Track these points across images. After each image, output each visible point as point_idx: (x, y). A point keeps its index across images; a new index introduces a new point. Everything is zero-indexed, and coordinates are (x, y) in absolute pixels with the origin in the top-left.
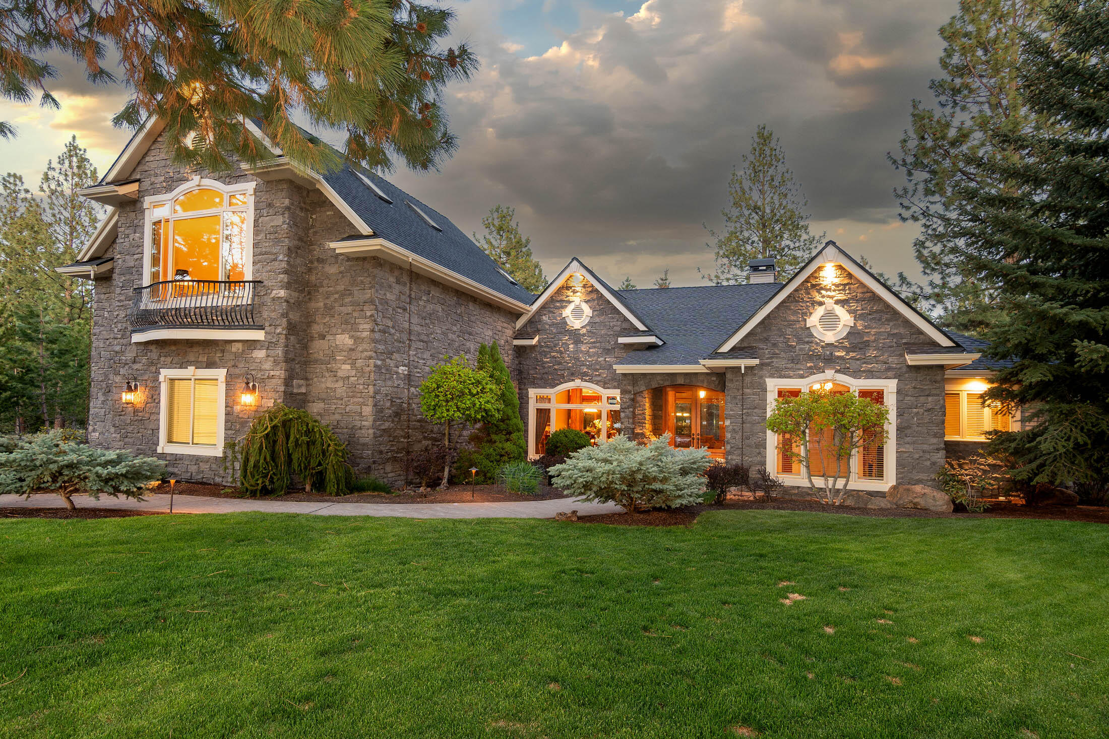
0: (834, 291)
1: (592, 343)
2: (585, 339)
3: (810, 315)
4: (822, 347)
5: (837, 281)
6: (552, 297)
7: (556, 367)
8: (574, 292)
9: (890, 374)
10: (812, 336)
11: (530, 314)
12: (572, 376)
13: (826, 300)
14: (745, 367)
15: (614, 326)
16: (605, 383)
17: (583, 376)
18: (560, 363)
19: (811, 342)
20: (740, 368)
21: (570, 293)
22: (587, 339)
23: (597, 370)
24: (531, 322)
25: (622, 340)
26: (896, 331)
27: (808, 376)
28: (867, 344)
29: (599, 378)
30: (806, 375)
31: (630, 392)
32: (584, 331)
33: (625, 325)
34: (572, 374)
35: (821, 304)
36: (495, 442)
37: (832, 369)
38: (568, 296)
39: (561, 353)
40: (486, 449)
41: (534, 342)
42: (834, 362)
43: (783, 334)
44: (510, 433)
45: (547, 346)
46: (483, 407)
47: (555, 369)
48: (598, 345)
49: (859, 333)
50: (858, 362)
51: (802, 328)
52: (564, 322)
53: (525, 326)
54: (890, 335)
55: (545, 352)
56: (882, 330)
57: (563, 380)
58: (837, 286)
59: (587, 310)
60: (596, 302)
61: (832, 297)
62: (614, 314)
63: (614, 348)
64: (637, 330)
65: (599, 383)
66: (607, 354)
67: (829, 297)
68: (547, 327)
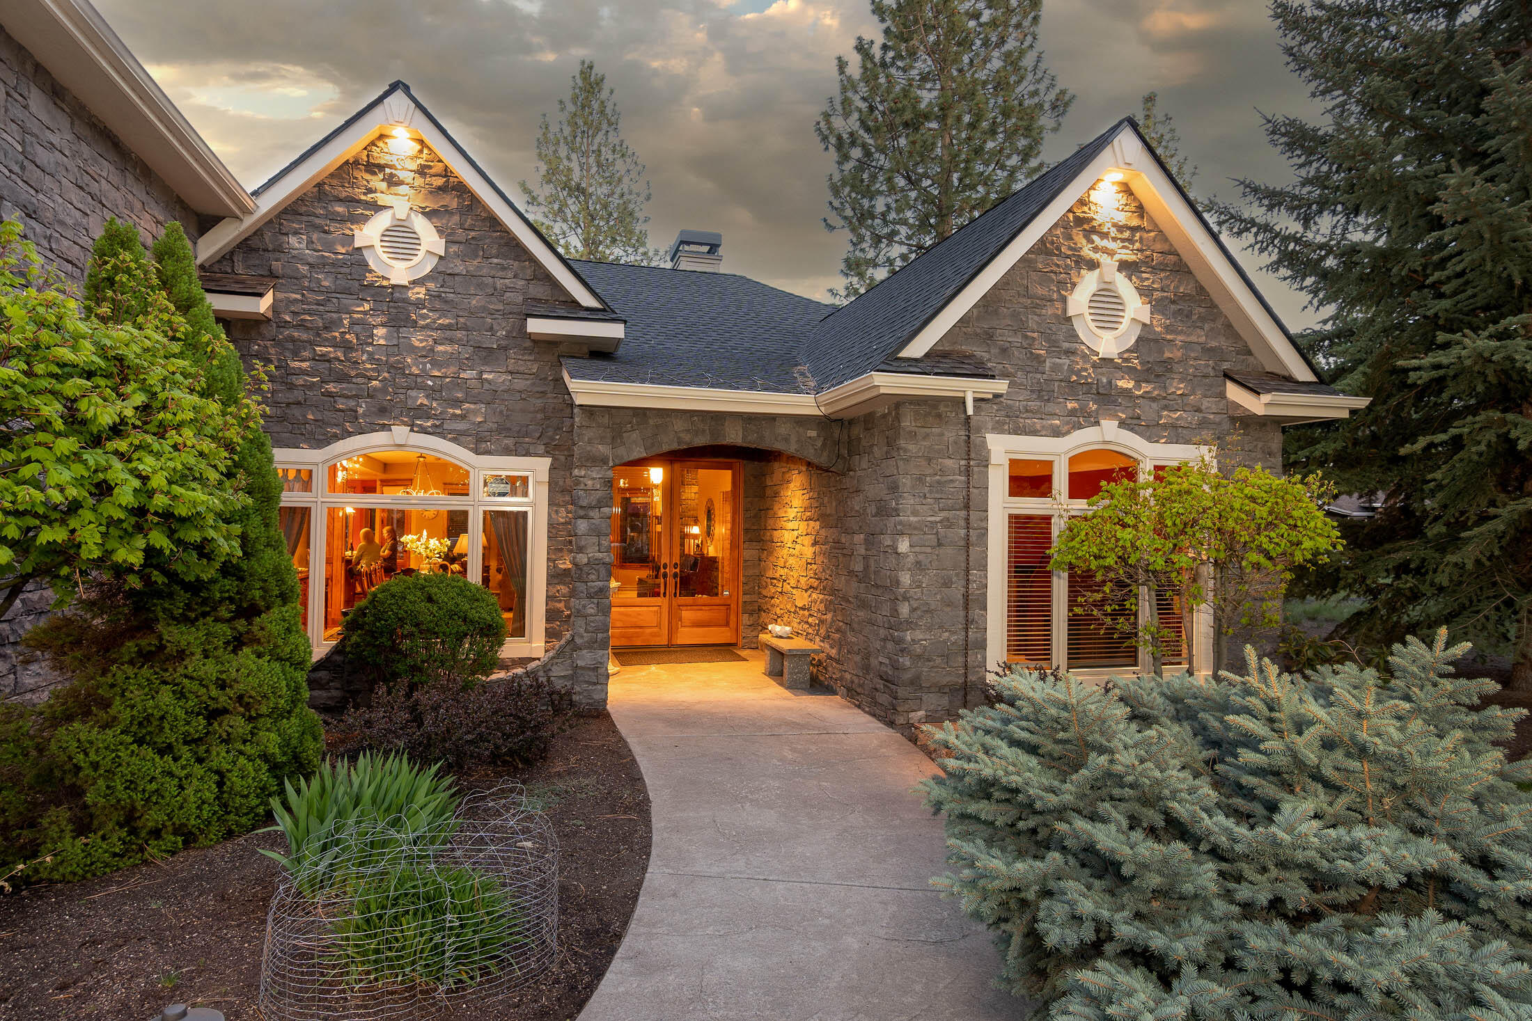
0: (1114, 239)
1: (442, 328)
2: (424, 317)
3: (1072, 289)
4: (1094, 366)
5: (1122, 218)
6: (319, 185)
7: (331, 387)
8: (392, 182)
9: (1207, 434)
10: (1074, 337)
11: (248, 222)
12: (382, 416)
13: (1103, 259)
14: (976, 400)
15: (507, 289)
16: (480, 440)
17: (415, 417)
18: (343, 378)
19: (1073, 353)
20: (963, 402)
21: (377, 182)
22: (427, 316)
23: (457, 403)
24: (246, 246)
25: (536, 326)
26: (1214, 344)
27: (1068, 433)
28: (1167, 365)
29: (461, 426)
30: (1065, 428)
31: (604, 461)
32: (419, 293)
33: (538, 290)
34: (383, 411)
35: (1093, 265)
36: (181, 655)
37: (1115, 417)
38: (370, 191)
39: (347, 347)
40: (136, 695)
41: (264, 304)
42: (1115, 403)
43: (1021, 328)
44: (251, 612)
45: (302, 326)
46: (160, 501)
47: (329, 394)
48: (459, 334)
49: (1156, 341)
50: (1154, 405)
51: (1057, 316)
52: (358, 261)
53: (227, 257)
54: (1208, 351)
55: (293, 340)
56: (1193, 338)
57: (351, 425)
58: (1121, 228)
59: (430, 239)
60: (456, 218)
61: (1111, 253)
62: (505, 257)
63: (506, 348)
64: (575, 303)
65: (462, 439)
66: (485, 361)
67: (1105, 251)
68: (304, 269)
